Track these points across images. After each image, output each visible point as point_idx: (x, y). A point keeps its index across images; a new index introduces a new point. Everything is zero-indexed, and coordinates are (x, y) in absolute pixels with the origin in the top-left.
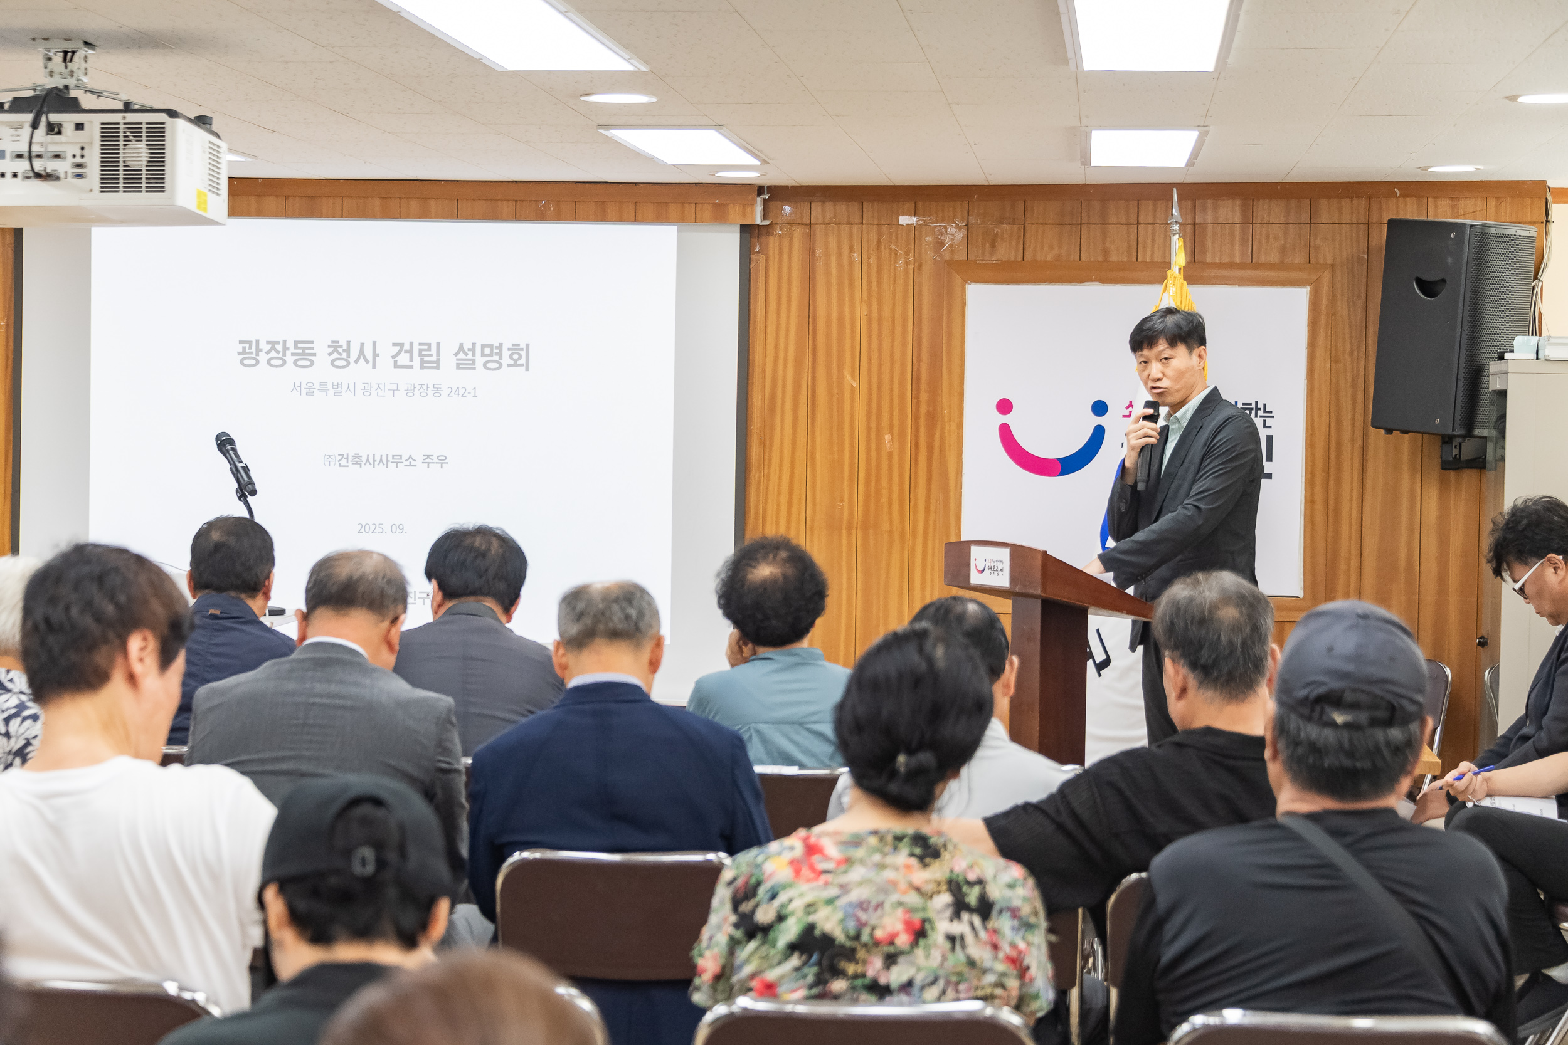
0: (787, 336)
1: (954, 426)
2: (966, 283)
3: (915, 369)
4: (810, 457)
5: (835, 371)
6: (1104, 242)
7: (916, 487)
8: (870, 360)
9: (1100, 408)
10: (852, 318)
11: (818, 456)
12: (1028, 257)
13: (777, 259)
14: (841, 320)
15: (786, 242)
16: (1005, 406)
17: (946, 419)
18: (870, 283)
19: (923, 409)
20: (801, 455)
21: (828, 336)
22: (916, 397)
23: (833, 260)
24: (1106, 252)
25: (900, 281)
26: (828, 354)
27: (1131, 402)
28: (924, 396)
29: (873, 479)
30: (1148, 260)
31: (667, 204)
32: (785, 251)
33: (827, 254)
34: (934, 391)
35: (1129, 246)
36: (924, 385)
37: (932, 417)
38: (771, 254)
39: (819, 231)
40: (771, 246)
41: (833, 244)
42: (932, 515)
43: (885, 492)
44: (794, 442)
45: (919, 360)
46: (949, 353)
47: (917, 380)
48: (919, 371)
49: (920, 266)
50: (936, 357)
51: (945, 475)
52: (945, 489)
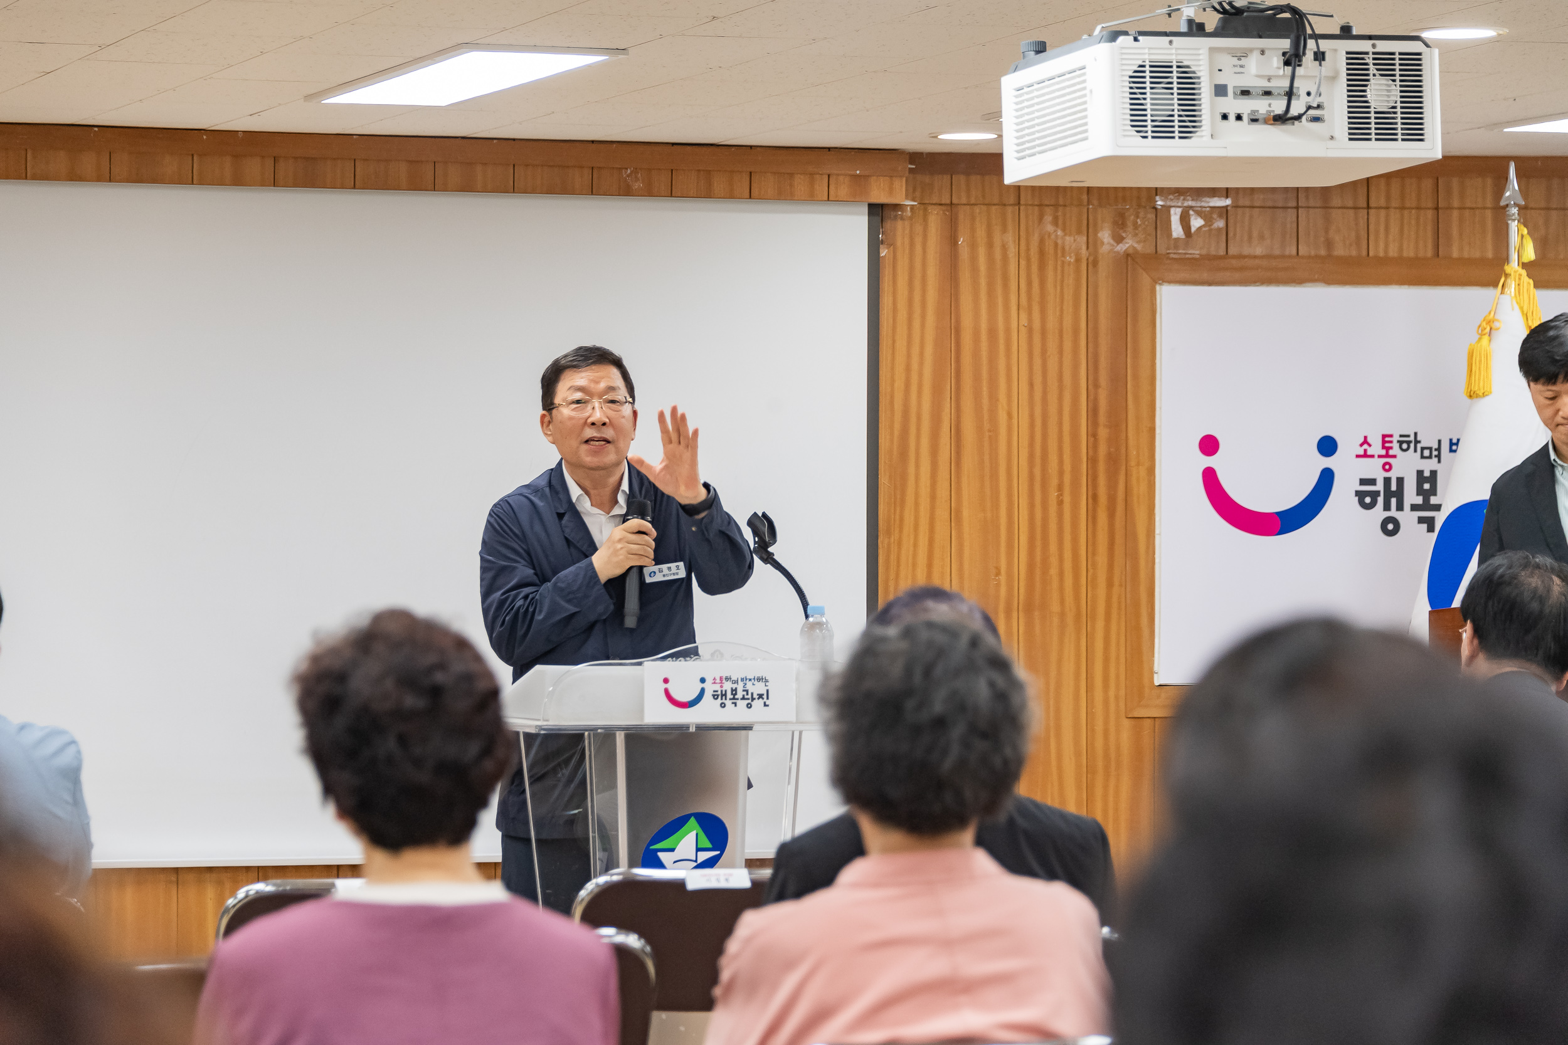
0: (922, 354)
1: (1143, 472)
2: (1156, 283)
3: (1091, 397)
4: (955, 516)
5: (985, 401)
6: (1327, 231)
7: (1094, 554)
8: (1031, 385)
9: (1327, 446)
10: (1008, 330)
11: (965, 513)
12: (1233, 250)
13: (907, 251)
14: (992, 332)
15: (919, 228)
16: (1209, 445)
17: (1133, 463)
18: (1029, 284)
19: (1103, 450)
20: (942, 513)
21: (976, 355)
22: (1093, 435)
23: (982, 252)
24: (1329, 244)
25: (1070, 281)
26: (977, 378)
27: (1365, 438)
28: (1103, 433)
29: (1038, 543)
30: (1381, 254)
31: (791, 175)
32: (918, 240)
33: (973, 246)
34: (1117, 423)
35: (1358, 238)
36: (1102, 418)
37: (1114, 461)
38: (899, 243)
39: (963, 214)
40: (899, 232)
41: (981, 233)
42: (1116, 590)
43: (1054, 561)
44: (933, 497)
45: (1096, 386)
46: (1136, 377)
47: (1093, 412)
48: (1096, 400)
49: (1095, 263)
50: (1118, 381)
51: (1130, 535)
52: (1132, 555)
